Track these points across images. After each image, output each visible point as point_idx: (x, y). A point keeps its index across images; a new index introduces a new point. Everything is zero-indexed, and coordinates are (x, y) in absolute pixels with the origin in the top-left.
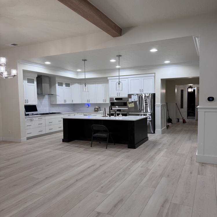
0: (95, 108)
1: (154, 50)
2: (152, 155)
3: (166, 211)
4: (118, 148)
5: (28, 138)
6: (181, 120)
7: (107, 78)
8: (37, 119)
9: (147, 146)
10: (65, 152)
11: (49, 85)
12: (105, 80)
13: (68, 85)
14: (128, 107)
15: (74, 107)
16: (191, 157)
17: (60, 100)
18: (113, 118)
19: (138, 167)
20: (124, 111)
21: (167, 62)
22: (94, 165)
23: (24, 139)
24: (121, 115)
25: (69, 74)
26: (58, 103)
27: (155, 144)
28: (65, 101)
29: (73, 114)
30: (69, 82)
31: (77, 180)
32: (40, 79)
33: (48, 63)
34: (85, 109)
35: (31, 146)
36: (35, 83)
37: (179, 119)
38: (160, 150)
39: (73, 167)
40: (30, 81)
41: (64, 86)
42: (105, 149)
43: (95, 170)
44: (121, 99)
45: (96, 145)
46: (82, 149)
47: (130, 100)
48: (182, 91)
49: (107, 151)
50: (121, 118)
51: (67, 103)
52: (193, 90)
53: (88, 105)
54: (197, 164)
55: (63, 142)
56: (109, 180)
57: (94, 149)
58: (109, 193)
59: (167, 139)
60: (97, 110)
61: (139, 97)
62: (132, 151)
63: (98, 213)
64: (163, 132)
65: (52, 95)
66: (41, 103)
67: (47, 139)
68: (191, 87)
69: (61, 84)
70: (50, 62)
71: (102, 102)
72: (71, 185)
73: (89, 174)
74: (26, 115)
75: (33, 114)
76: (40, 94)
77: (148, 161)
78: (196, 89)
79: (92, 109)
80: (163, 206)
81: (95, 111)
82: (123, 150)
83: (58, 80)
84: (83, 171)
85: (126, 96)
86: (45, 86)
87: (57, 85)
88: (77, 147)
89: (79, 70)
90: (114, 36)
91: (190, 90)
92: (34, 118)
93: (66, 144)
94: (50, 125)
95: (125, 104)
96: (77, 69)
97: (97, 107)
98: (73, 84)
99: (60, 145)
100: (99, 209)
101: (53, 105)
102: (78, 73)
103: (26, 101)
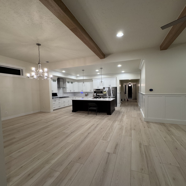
0: (86, 94)
1: (119, 66)
2: (121, 118)
3: (143, 150)
4: (102, 115)
5: (54, 110)
6: (126, 100)
7: (92, 79)
8: (58, 100)
9: (116, 113)
10: (76, 117)
11: (63, 83)
12: (91, 80)
13: (72, 83)
14: (103, 94)
15: (75, 94)
16: (140, 119)
17: (68, 91)
18: (98, 99)
19: (117, 125)
20: (101, 95)
21: (123, 72)
22: (94, 125)
23: (52, 110)
24: (102, 98)
25: (73, 77)
26: (67, 92)
27: (119, 112)
28: (71, 91)
29: (74, 98)
30: (72, 81)
31: (89, 133)
32: (59, 80)
33: (64, 71)
34: (80, 94)
35: (56, 114)
36: (57, 81)
37: (125, 99)
38: (123, 115)
39: (83, 125)
40: (54, 81)
41: (70, 83)
42: (95, 116)
43: (96, 127)
44: (99, 90)
45: (90, 113)
46: (84, 116)
47: (104, 90)
48: (125, 86)
49: (97, 117)
50: (102, 99)
51: (72, 92)
52: (131, 85)
53: (82, 93)
54: (145, 122)
55: (72, 112)
56: (105, 132)
57: (90, 115)
58: (109, 140)
59: (124, 109)
60: (86, 95)
61: (109, 89)
62: (110, 116)
63: (108, 153)
64: (121, 106)
65: (64, 88)
66: (59, 92)
67: (64, 111)
68: (130, 84)
69: (68, 82)
70: (65, 71)
71: (89, 91)
72: (87, 136)
73: (94, 130)
74: (53, 98)
75: (55, 98)
76: (59, 87)
77: (120, 122)
78: (132, 85)
79: (84, 94)
80: (140, 147)
81: (86, 96)
82: (105, 116)
83: (67, 80)
84: (90, 128)
85: (102, 88)
86: (61, 83)
87: (67, 83)
88: (80, 114)
89: (78, 75)
90: (101, 58)
91: (130, 85)
92: (56, 100)
93: (74, 113)
94: (64, 103)
95: (102, 92)
96: (77, 75)
97: (87, 94)
98: (74, 82)
99: (71, 114)
100: (108, 150)
101: (65, 93)
102: (77, 77)
103: (52, 91)
